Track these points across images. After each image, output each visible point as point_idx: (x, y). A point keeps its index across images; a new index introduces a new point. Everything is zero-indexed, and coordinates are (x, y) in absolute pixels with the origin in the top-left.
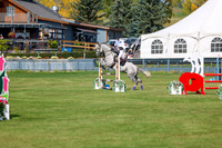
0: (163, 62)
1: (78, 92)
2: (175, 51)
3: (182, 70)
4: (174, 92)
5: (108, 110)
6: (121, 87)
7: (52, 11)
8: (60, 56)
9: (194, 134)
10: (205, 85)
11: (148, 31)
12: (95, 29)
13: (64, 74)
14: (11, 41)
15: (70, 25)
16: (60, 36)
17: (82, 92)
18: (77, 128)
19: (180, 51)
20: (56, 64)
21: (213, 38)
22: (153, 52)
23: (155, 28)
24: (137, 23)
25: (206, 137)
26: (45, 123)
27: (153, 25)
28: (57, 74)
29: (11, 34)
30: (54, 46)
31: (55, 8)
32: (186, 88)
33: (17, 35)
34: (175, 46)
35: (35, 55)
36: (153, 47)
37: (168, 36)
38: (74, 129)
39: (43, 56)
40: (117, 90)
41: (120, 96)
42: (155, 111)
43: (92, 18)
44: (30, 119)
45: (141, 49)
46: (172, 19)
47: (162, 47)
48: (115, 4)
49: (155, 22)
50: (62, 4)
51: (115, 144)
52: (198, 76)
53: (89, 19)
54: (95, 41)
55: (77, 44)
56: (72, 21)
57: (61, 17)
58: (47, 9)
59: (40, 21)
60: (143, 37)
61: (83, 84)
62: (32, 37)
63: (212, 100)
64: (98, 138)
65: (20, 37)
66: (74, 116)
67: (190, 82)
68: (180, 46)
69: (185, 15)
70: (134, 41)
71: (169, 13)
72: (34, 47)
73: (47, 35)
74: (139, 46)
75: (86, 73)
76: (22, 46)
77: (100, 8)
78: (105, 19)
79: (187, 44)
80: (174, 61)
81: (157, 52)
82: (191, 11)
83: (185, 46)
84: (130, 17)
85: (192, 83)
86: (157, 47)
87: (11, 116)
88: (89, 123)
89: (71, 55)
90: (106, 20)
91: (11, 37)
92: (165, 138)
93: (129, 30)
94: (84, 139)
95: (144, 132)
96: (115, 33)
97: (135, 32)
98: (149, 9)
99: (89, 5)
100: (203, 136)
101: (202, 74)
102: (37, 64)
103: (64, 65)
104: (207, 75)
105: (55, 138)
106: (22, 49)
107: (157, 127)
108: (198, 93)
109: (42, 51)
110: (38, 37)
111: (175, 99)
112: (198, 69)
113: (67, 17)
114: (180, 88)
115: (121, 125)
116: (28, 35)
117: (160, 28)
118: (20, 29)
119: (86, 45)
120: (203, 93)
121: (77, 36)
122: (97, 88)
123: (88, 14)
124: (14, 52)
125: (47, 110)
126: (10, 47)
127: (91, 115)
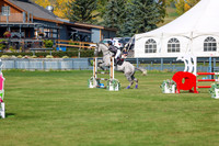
0: (157, 61)
1: (72, 91)
2: (169, 51)
3: (175, 69)
4: (167, 91)
5: (103, 108)
6: (115, 86)
7: (47, 11)
8: (55, 55)
9: (186, 132)
10: (198, 84)
11: (142, 31)
12: (90, 29)
13: (58, 73)
14: (6, 40)
15: (65, 25)
16: (55, 36)
17: (76, 91)
18: (72, 126)
19: (174, 51)
20: (51, 63)
21: (205, 37)
22: (146, 52)
23: (148, 28)
24: (131, 23)
25: (199, 135)
26: (40, 121)
27: (147, 25)
28: (52, 73)
29: (6, 33)
30: (49, 46)
31: (50, 8)
32: (180, 87)
33: (13, 34)
34: (169, 46)
35: (31, 54)
36: (147, 47)
37: (161, 35)
38: (68, 128)
39: (38, 55)
40: (111, 88)
41: (114, 95)
42: (149, 109)
43: (86, 18)
44: (26, 117)
45: (135, 48)
46: (165, 19)
47: (155, 46)
48: (109, 4)
49: (149, 22)
50: (57, 4)
51: (110, 142)
52: (191, 75)
53: (84, 18)
54: (90, 41)
55: (72, 43)
56: (67, 21)
57: (56, 17)
58: (43, 9)
59: (35, 20)
60: (137, 36)
61: (77, 82)
62: (27, 37)
63: (205, 99)
64: (92, 136)
65: (15, 37)
66: (68, 115)
67: (183, 81)
68: (174, 46)
69: (178, 15)
70: (128, 40)
71: (163, 13)
72: (29, 46)
73: (42, 35)
74: (133, 45)
75: (81, 72)
76: (17, 46)
77: (94, 8)
78: (99, 18)
79: (181, 43)
80: (167, 61)
81: (151, 51)
82: (184, 10)
83: (178, 46)
84: (124, 17)
85: (185, 82)
86: (150, 47)
87: (7, 115)
88: (83, 121)
89: (66, 54)
90: (100, 20)
91: (6, 37)
92: (158, 136)
93: (123, 30)
94: (78, 137)
95: (138, 130)
96: (109, 33)
97: (129, 31)
98: (143, 9)
99: (83, 4)
100: (196, 134)
101: (195, 73)
102: (33, 63)
103: (59, 64)
104: (199, 74)
105: (50, 136)
106: (17, 48)
107: (150, 126)
108: (191, 91)
109: (37, 50)
110: (33, 36)
111: (168, 98)
112: (191, 68)
113: (62, 17)
114: (174, 87)
115: (115, 123)
116: (23, 34)
117: (153, 27)
118: (15, 28)
119: (81, 45)
120: (196, 92)
121: (71, 36)
122: (91, 87)
123: (83, 13)
124: (9, 51)
125: (42, 108)
126: (6, 46)
127: (85, 114)
